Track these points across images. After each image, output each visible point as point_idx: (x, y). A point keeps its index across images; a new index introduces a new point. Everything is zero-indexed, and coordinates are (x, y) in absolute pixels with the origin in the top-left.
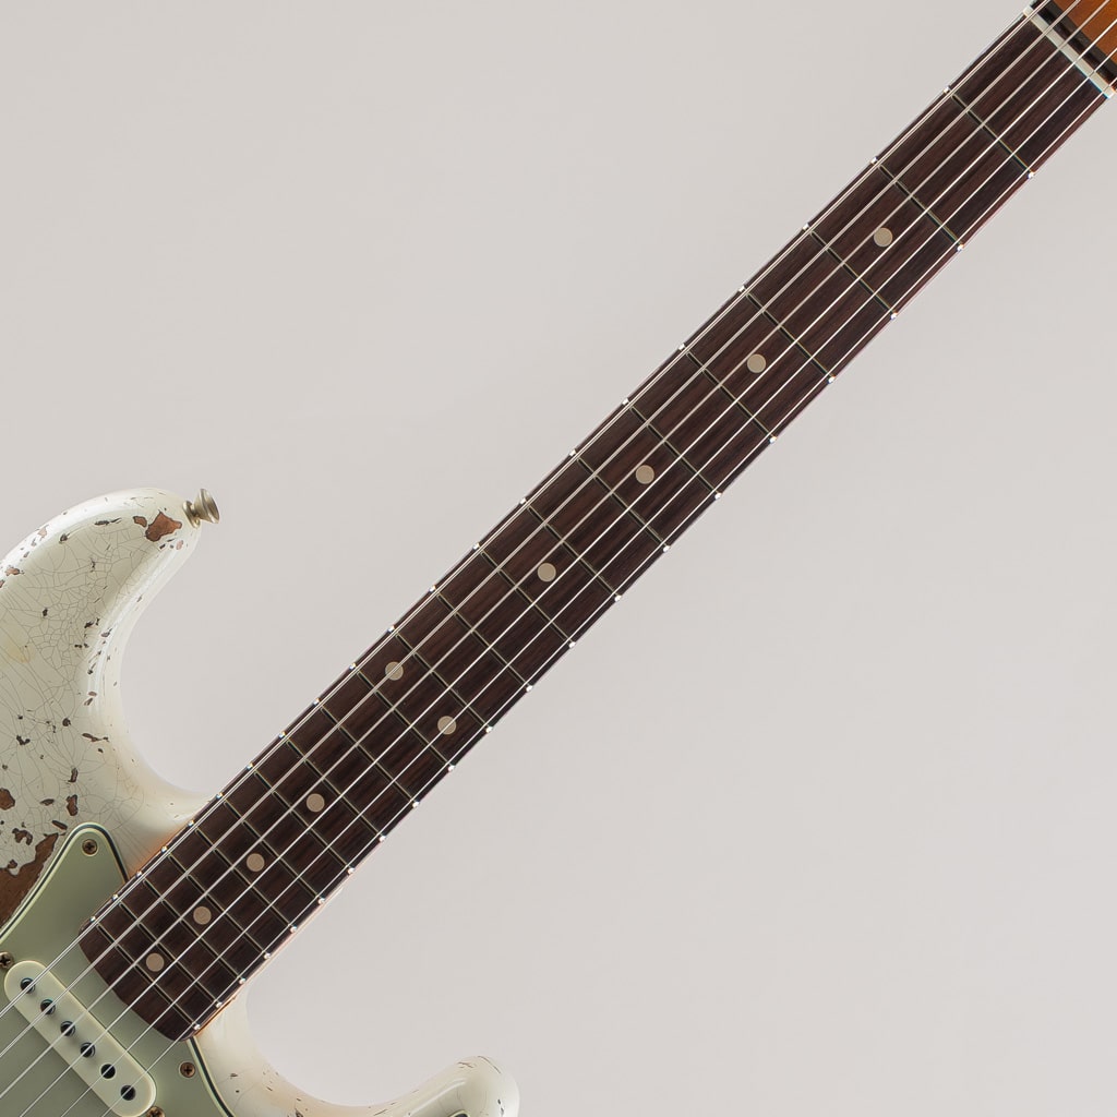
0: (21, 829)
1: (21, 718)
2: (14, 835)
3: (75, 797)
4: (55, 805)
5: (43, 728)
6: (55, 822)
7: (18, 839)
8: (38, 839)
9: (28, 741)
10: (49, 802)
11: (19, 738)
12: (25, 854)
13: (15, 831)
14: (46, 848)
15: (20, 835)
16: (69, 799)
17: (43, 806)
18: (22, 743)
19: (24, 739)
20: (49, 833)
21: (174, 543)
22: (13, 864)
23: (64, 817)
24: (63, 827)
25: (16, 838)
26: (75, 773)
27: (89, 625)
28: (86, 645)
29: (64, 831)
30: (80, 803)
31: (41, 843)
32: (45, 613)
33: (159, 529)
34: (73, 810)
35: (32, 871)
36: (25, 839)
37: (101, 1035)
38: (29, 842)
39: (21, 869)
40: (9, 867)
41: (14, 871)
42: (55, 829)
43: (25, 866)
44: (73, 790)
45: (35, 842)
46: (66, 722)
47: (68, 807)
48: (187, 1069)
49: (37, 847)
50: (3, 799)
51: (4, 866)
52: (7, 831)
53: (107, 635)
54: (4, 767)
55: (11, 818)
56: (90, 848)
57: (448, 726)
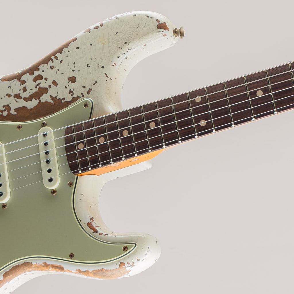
0: (72, 90)
1: (92, 59)
2: (69, 91)
3: (92, 89)
5: (96, 65)
6: (82, 94)
7: (70, 93)
8: (75, 95)
9: (90, 67)
10: (84, 87)
11: (88, 65)
12: (69, 98)
13: (70, 90)
14: (75, 99)
15: (71, 92)
16: (90, 89)
17: (82, 87)
18: (88, 66)
19: (89, 66)
20: (78, 96)
21: (163, 33)
22: (64, 99)
23: (85, 93)
24: (83, 96)
25: (69, 92)
26: (96, 82)
27: (126, 43)
28: (122, 48)
29: (82, 97)
30: (92, 92)
31: (75, 97)
32: (117, 33)
33: (162, 26)
34: (89, 93)
35: (68, 104)
36: (71, 94)
37: (54, 158)
38: (72, 95)
39: (65, 102)
40: (62, 99)
41: (63, 101)
42: (81, 95)
43: (67, 101)
44: (92, 87)
45: (73, 96)
46: (103, 67)
47: (88, 91)
48: (71, 184)
49: (73, 98)
50: (73, 79)
51: (61, 98)
52: (68, 89)
53: (129, 49)
54: (79, 71)
55: (72, 86)
56: (86, 105)
57: (203, 123)
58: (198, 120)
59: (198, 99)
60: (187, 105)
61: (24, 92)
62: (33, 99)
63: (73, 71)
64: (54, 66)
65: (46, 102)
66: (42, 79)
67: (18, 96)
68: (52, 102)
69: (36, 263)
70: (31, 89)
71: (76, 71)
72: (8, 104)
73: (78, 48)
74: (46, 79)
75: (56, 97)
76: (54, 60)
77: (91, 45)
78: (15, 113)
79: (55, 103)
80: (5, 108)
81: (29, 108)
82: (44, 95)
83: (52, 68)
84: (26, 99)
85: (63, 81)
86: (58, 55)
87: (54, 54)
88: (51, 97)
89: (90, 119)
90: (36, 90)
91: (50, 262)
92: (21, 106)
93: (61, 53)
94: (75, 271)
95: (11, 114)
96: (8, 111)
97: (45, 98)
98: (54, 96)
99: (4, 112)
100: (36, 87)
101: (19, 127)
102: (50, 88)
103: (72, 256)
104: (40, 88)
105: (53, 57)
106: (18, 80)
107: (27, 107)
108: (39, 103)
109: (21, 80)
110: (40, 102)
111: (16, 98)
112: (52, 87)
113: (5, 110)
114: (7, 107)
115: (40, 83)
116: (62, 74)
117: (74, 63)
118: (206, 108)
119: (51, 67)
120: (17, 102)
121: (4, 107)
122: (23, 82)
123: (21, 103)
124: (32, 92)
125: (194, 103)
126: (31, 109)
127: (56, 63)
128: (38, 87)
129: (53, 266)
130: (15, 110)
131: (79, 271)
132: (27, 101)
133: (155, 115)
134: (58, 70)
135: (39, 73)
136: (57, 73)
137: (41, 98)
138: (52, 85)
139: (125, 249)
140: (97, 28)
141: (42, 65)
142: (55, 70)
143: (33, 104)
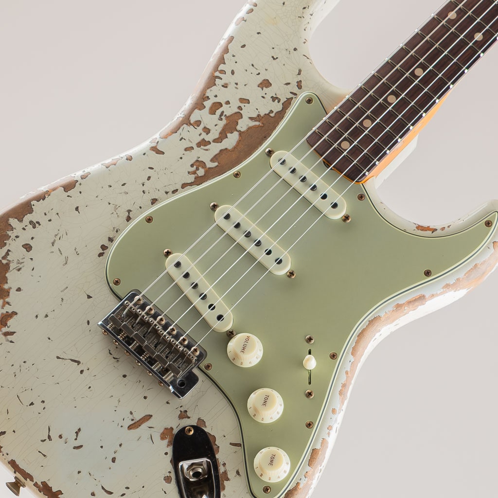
0: (275, 96)
1: (273, 48)
2: (271, 99)
3: (301, 81)
4: (290, 85)
5: (284, 52)
6: (291, 93)
7: (274, 101)
8: (283, 100)
9: (277, 58)
10: (288, 84)
11: (273, 57)
12: (277, 107)
13: (272, 97)
14: (287, 104)
15: (274, 99)
16: (297, 82)
17: (285, 86)
18: (274, 59)
19: (275, 57)
20: (288, 97)
22: (271, 112)
23: (296, 90)
24: (295, 94)
25: (273, 100)
26: (300, 71)
27: (304, 8)
28: (303, 17)
29: (295, 96)
30: (303, 84)
31: (285, 102)
32: (284, 4)
34: (299, 86)
35: (281, 114)
36: (277, 101)
37: (318, 180)
38: (279, 102)
39: (275, 114)
40: (269, 113)
41: (272, 115)
42: (291, 96)
43: (277, 112)
44: (299, 78)
45: (282, 102)
46: (295, 49)
47: (297, 86)
48: (361, 197)
49: (283, 104)
50: (266, 84)
51: (267, 113)
52: (268, 97)
53: (312, 15)
54: (266, 70)
55: (270, 92)
56: (309, 101)
57: (478, 37)
58: (470, 36)
59: (452, 15)
60: (445, 29)
61: (207, 134)
62: (229, 135)
63: (259, 74)
64: (227, 82)
65: (249, 128)
66: (222, 106)
67: (203, 143)
68: (257, 123)
69: (386, 313)
70: (216, 125)
71: (263, 72)
72: (196, 159)
73: (244, 46)
74: (228, 103)
75: (259, 115)
76: (221, 75)
77: (258, 33)
78: (216, 164)
79: (263, 123)
80: (195, 167)
81: (230, 148)
82: (240, 121)
83: (225, 86)
84: (218, 140)
85: (253, 93)
86: (222, 67)
87: (216, 69)
88: (251, 118)
89: (327, 114)
90: (224, 122)
91: (403, 299)
92: (217, 151)
93: (224, 63)
94: (442, 290)
95: (209, 168)
96: (203, 168)
97: (244, 124)
98: (255, 115)
99: (197, 172)
100: (221, 119)
101: (237, 175)
102: (242, 110)
103: (428, 273)
104: (227, 117)
105: (217, 74)
106: (187, 124)
107: (226, 149)
108: (240, 135)
109: (192, 122)
110: (241, 133)
111: (202, 147)
112: (243, 107)
113: (197, 169)
114: (199, 163)
115: (223, 112)
116: (245, 85)
117: (253, 65)
118: (471, 20)
119: (223, 86)
120: (207, 150)
121: (192, 166)
122: (198, 123)
123: (215, 149)
124: (219, 128)
125: (452, 22)
126: (235, 148)
127: (226, 78)
128: (223, 117)
129: (409, 302)
130: (212, 160)
131: (447, 286)
132: (221, 142)
133: (414, 60)
134: (237, 84)
135: (213, 100)
136: (237, 88)
137: (238, 128)
138: (242, 105)
139: (488, 224)
140: (251, 11)
141: (208, 91)
142: (232, 86)
143: (232, 140)
